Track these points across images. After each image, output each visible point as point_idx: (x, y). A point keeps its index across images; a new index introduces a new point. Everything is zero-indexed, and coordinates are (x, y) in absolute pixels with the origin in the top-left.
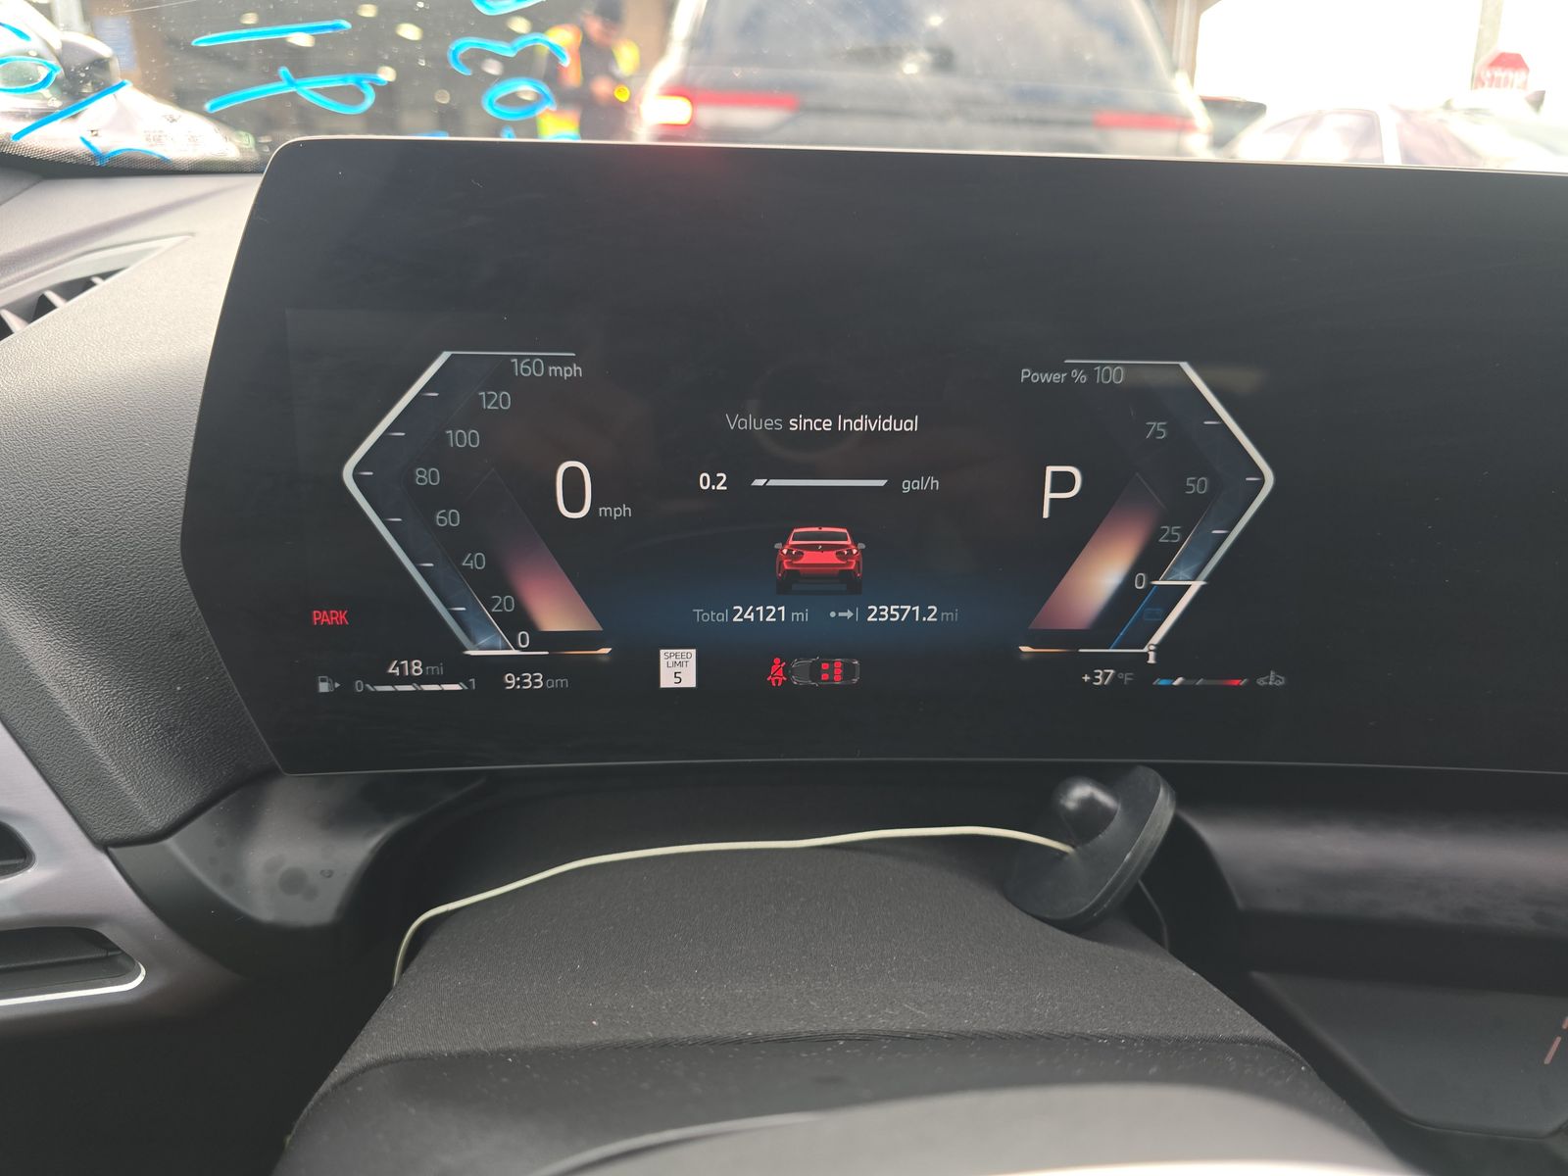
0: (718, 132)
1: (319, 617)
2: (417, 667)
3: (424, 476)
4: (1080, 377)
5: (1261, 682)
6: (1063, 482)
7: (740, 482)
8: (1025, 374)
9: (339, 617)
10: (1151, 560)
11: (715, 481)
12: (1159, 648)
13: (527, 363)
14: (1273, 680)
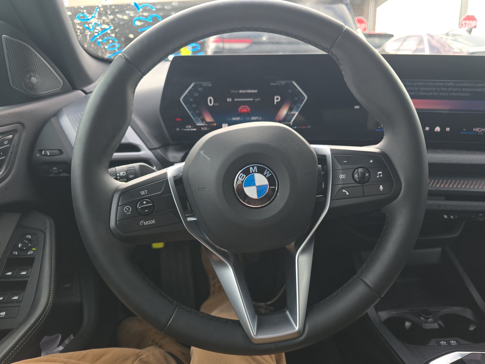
0: (230, 50)
1: (177, 119)
2: (190, 127)
3: (191, 100)
4: (279, 84)
5: (307, 127)
6: (277, 99)
7: (233, 100)
8: (272, 84)
9: (180, 120)
10: (291, 109)
11: (230, 100)
12: (293, 122)
13: (204, 84)
14: (309, 127)
